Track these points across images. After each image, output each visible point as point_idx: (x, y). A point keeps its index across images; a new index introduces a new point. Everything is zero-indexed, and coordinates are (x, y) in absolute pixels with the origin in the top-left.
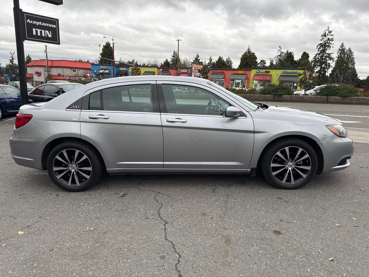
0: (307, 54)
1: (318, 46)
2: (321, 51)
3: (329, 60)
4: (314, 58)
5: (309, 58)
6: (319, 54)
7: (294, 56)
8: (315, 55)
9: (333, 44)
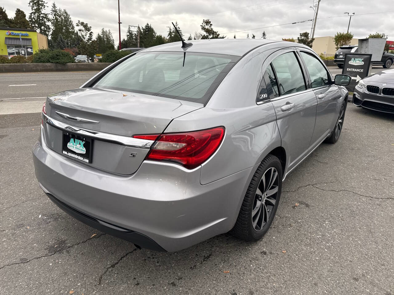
0: (22, 12)
1: (30, 4)
2: (35, 10)
3: (48, 22)
4: (30, 18)
5: (25, 17)
6: (34, 13)
7: (6, 12)
8: (30, 15)
9: (46, 3)
